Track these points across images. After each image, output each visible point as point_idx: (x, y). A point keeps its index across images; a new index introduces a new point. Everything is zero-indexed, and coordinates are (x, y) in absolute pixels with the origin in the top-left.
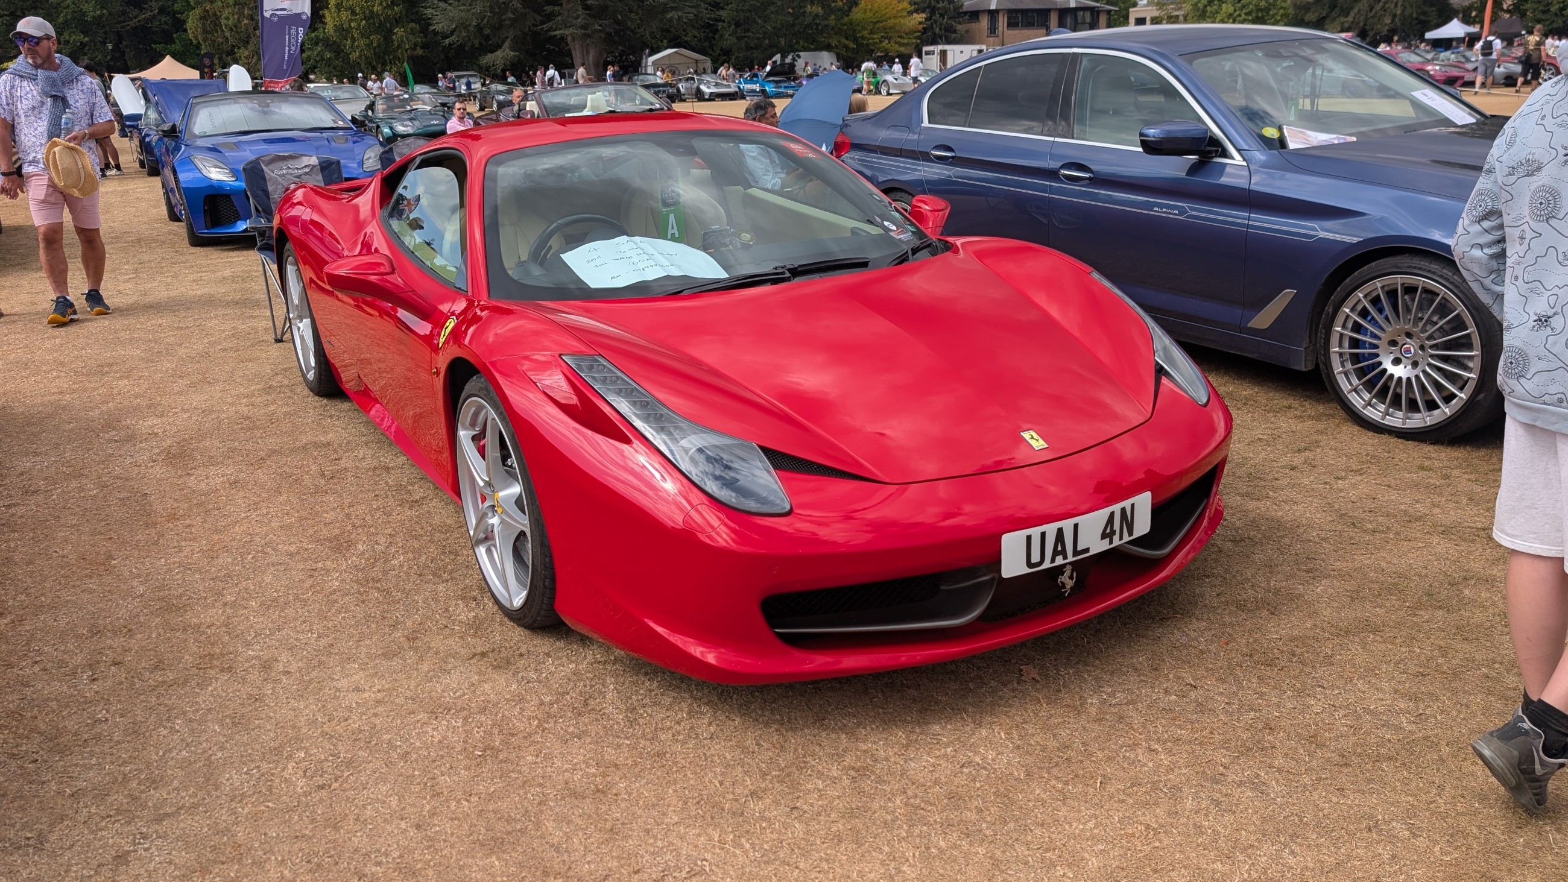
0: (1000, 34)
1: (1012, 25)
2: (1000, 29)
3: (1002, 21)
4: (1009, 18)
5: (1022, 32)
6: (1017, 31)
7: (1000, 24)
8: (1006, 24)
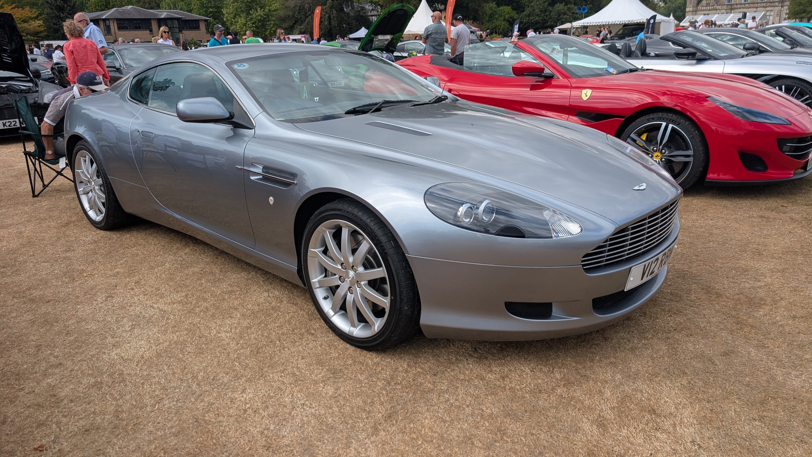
0: (113, 33)
1: (120, 28)
2: (112, 30)
3: (114, 27)
4: (118, 24)
5: (131, 32)
6: (127, 32)
7: (112, 27)
8: (116, 28)
